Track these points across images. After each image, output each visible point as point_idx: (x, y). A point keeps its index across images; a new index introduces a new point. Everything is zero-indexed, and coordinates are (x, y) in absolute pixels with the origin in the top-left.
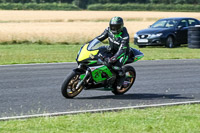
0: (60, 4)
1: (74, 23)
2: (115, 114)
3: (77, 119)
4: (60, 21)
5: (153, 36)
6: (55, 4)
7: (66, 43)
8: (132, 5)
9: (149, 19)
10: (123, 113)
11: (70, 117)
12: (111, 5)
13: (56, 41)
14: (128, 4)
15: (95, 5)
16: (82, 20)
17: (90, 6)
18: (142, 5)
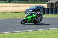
0: (3, 2)
1: (7, 7)
2: (19, 33)
3: (8, 34)
4: (3, 6)
5: (30, 11)
6: (1, 1)
7: (5, 13)
8: (24, 2)
9: (29, 6)
10: (21, 33)
11: (6, 34)
12: (18, 2)
13: (2, 12)
14: (23, 2)
15: (13, 2)
16: (10, 6)
17: (12, 2)
18: (27, 2)
